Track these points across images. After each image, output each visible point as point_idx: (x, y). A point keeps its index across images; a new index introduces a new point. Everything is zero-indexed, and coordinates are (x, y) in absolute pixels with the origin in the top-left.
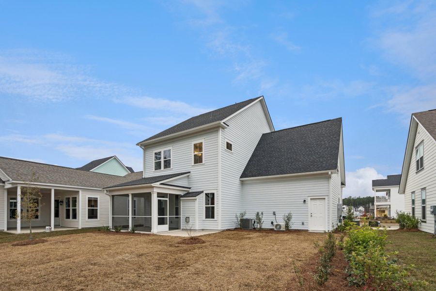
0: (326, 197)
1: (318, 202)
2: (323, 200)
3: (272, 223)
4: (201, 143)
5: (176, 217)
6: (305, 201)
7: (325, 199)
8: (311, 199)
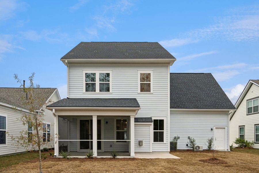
0: (226, 127)
1: (220, 130)
2: (224, 129)
3: (187, 145)
4: (149, 74)
5: (117, 141)
6: (212, 129)
7: (225, 128)
8: (216, 128)
